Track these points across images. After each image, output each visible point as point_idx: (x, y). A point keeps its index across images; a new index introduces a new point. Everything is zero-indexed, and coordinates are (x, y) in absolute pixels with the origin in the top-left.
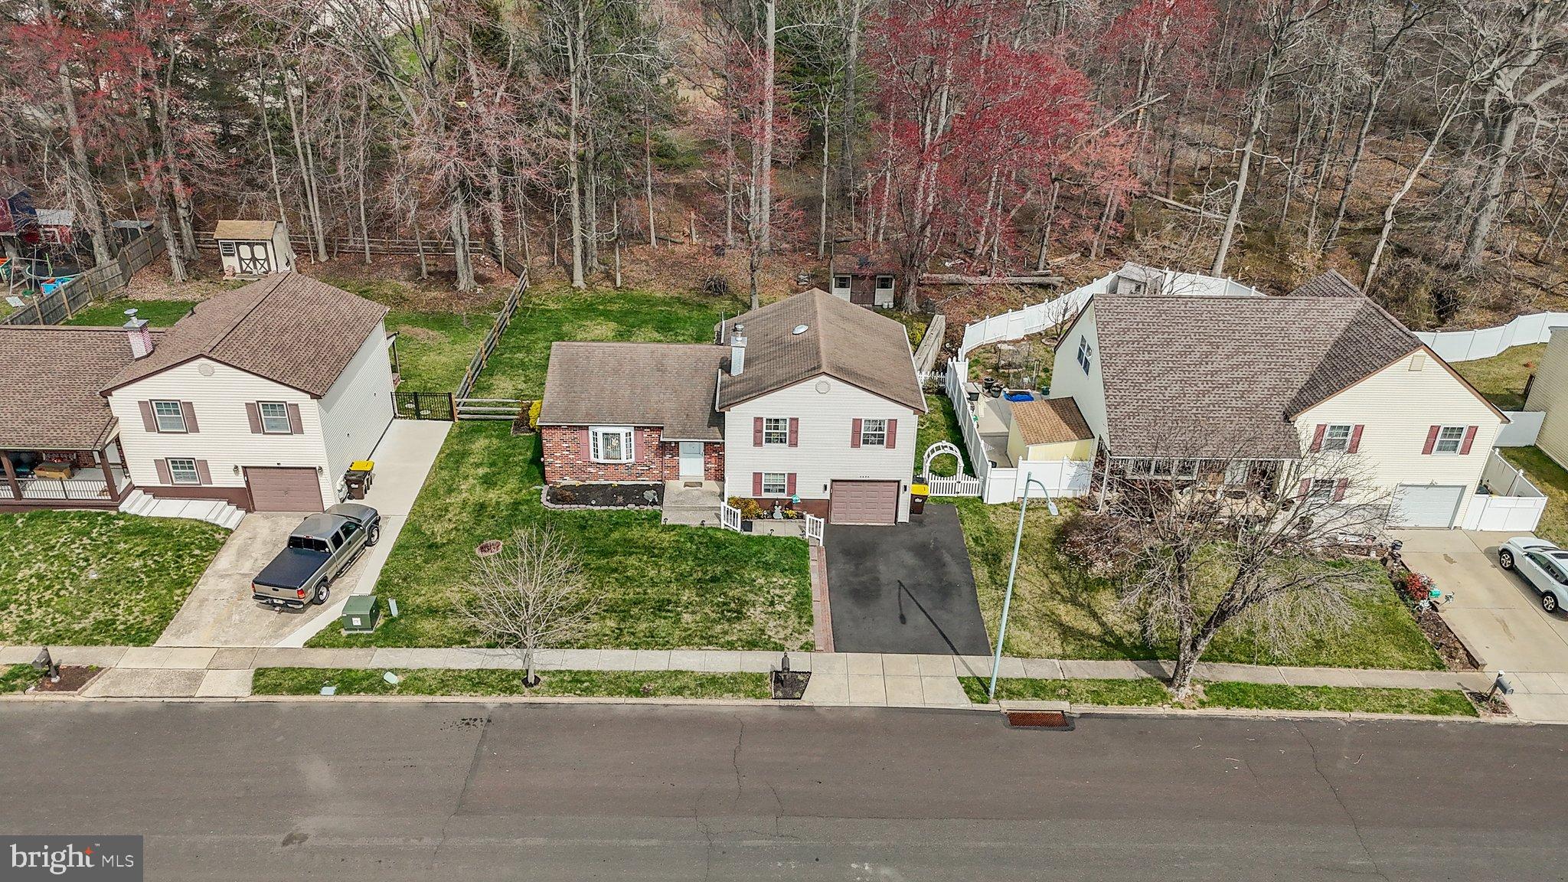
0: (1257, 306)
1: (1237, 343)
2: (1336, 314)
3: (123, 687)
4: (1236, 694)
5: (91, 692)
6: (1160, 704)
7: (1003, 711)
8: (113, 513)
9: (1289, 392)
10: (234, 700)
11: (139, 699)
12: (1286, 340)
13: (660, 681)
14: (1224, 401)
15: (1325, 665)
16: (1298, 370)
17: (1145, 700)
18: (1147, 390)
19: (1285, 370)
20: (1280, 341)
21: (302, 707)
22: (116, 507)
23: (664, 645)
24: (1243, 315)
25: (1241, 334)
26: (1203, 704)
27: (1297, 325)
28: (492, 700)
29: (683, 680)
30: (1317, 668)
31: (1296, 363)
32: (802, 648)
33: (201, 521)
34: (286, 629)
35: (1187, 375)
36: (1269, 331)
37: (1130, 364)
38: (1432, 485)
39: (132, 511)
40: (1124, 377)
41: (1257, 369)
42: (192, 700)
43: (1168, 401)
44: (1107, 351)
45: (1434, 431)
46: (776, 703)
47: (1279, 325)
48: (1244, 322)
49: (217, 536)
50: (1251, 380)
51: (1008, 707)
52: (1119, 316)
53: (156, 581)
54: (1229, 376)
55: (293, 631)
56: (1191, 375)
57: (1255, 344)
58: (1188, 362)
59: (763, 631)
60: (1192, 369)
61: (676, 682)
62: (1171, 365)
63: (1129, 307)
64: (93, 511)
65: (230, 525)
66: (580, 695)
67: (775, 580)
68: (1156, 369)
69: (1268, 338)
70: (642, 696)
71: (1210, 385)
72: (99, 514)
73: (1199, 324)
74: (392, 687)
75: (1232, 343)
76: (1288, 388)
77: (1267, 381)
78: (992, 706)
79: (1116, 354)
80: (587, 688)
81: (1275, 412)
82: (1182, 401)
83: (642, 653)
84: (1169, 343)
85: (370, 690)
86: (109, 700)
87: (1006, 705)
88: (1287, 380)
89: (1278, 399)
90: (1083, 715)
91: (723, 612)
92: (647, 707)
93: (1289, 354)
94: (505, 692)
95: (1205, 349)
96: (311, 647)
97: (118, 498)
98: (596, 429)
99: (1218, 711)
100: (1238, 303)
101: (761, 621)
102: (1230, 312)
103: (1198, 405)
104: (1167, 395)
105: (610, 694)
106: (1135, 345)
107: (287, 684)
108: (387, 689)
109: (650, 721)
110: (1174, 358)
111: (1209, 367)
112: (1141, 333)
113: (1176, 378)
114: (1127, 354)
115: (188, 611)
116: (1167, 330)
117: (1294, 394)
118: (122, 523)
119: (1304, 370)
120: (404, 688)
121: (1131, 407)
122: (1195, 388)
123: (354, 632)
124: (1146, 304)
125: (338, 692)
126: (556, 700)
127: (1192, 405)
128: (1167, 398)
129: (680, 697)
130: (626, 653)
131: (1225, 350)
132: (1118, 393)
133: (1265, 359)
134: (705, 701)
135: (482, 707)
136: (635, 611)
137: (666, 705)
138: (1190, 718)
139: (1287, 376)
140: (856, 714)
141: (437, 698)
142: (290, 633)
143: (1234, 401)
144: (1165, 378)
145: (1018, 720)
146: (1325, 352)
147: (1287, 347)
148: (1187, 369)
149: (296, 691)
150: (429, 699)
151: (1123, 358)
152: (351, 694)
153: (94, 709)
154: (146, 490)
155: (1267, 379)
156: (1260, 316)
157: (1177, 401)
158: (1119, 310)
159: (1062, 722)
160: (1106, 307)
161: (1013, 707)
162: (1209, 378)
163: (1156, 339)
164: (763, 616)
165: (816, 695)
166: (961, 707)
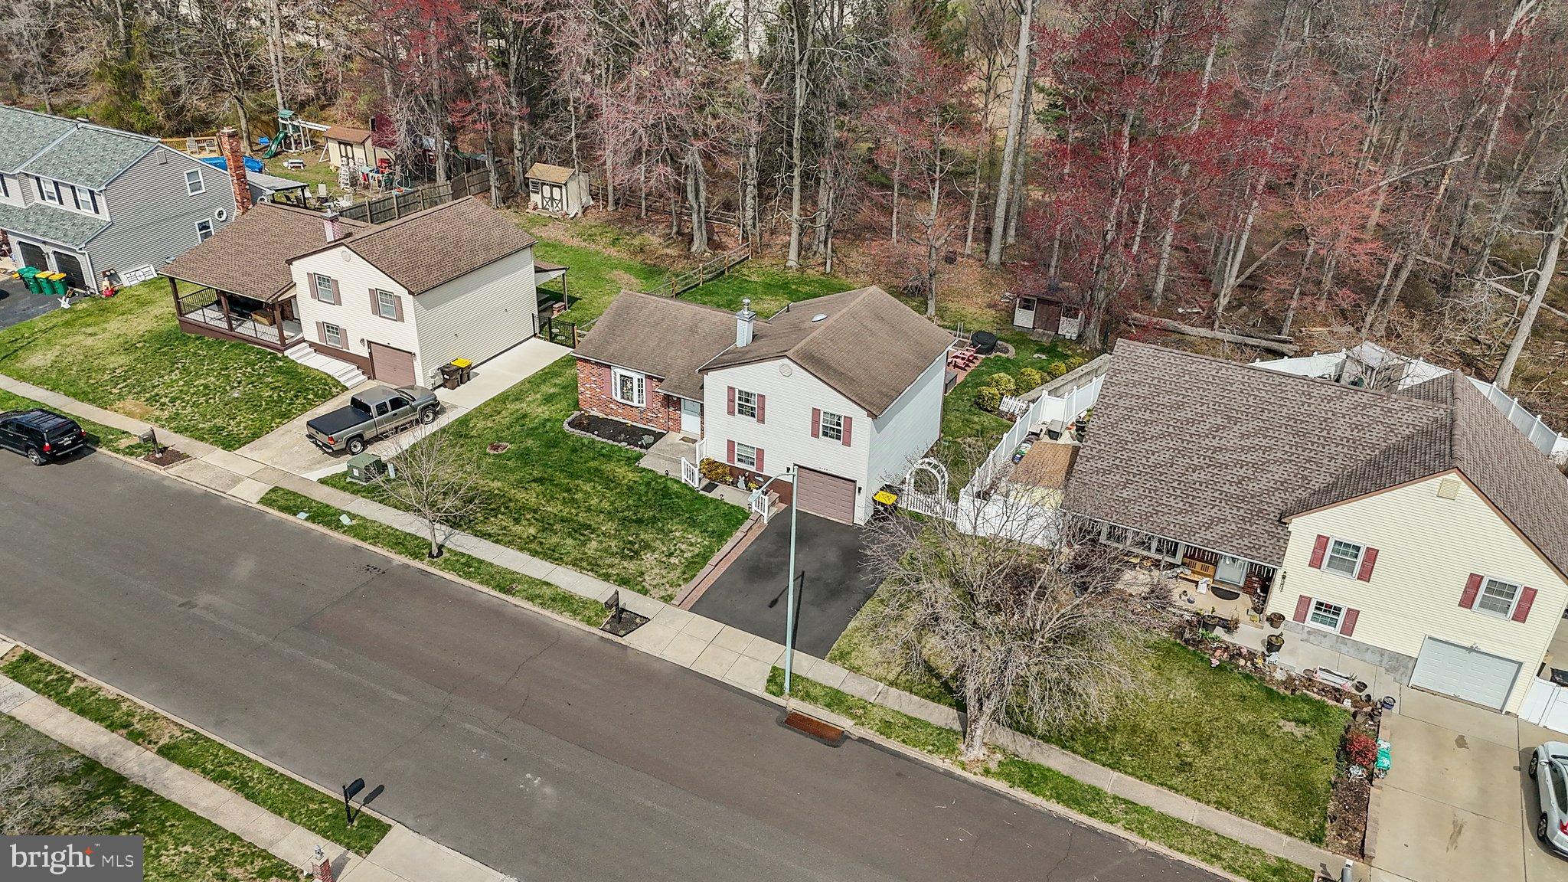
0: (1305, 388)
1: (1261, 424)
2: (1406, 417)
3: (192, 473)
4: (1032, 776)
5: (173, 471)
6: (942, 756)
7: (789, 709)
8: (280, 355)
9: (1300, 491)
10: (245, 503)
11: (195, 484)
12: (1324, 433)
13: (526, 586)
14: (1215, 482)
15: (1171, 788)
16: (1324, 469)
17: (931, 748)
18: (1131, 450)
19: (1308, 465)
20: (1317, 432)
21: (280, 522)
22: (282, 351)
23: (557, 560)
24: (1283, 395)
25: (1272, 415)
26: (987, 772)
27: (1347, 420)
28: (399, 559)
29: (547, 592)
30: (1159, 788)
31: (1325, 461)
32: (661, 598)
33: (329, 376)
34: (318, 466)
35: (1185, 445)
36: (1307, 419)
37: (1125, 420)
38: (1471, 650)
39: (292, 357)
40: (1112, 431)
41: (1271, 457)
42: (223, 495)
43: (1150, 466)
44: (1106, 400)
45: (1475, 581)
46: (601, 633)
47: (1324, 415)
48: (1282, 402)
49: (334, 389)
50: (1258, 468)
51: (794, 706)
52: (1136, 368)
53: (269, 409)
54: (1235, 456)
55: (320, 468)
56: (1190, 446)
57: (1283, 429)
58: (1192, 432)
59: (642, 574)
60: (1194, 439)
61: (537, 592)
62: (1171, 430)
63: (1152, 360)
64: (269, 350)
65: (347, 385)
66: (460, 576)
67: (690, 536)
68: (1151, 431)
69: (1303, 426)
70: (504, 593)
71: (1207, 461)
72: (270, 354)
73: (1225, 394)
74: (343, 526)
75: (1255, 423)
76: (1300, 487)
77: (1279, 472)
78: (780, 701)
79: (1114, 406)
80: (470, 572)
81: (1272, 509)
82: (1165, 471)
83: (536, 561)
84: (1178, 407)
85: (328, 524)
86: (178, 479)
87: (794, 704)
88: (1304, 478)
89: (1282, 495)
90: (862, 740)
91: (624, 549)
92: (500, 602)
93: (1321, 448)
94: (411, 556)
95: (1219, 422)
96: (322, 483)
97: (285, 345)
98: (617, 370)
99: (1000, 786)
100: (1283, 380)
101: (648, 566)
102: (1269, 388)
103: (1183, 479)
104: (1152, 459)
105: (481, 583)
106: (1140, 401)
107: (282, 502)
108: (338, 526)
109: (495, 614)
110: (1178, 424)
111: (1215, 443)
112: (1153, 389)
113: (1171, 445)
114: (1126, 408)
115: (271, 438)
116: (1184, 392)
117: (1306, 495)
118: (281, 363)
119: (1331, 471)
120: (350, 530)
121: (1105, 463)
122: (1188, 461)
123: (354, 481)
124: (1172, 361)
125: (307, 519)
126: (441, 573)
127: (1176, 477)
128: (1150, 464)
129: (531, 603)
130: (525, 556)
131: (1244, 428)
132: (1097, 446)
133: (1287, 448)
134: (548, 613)
135: (388, 560)
136: (557, 527)
137: (516, 606)
138: (965, 781)
139: (1306, 473)
140: (656, 665)
141: (366, 545)
142: (317, 469)
143: (1228, 485)
144: (1158, 442)
145: (796, 722)
146: (1368, 457)
147: (1322, 441)
148: (1188, 438)
149: (282, 509)
150: (359, 543)
151: (1120, 411)
152: (314, 523)
153: (165, 483)
154: (311, 345)
155: (1280, 471)
156: (1304, 400)
157: (1161, 470)
158: (1138, 361)
159: (833, 738)
160: (1125, 355)
161: (799, 708)
162: (1209, 454)
163: (1166, 400)
164: (654, 562)
165: (638, 640)
166: (754, 691)
